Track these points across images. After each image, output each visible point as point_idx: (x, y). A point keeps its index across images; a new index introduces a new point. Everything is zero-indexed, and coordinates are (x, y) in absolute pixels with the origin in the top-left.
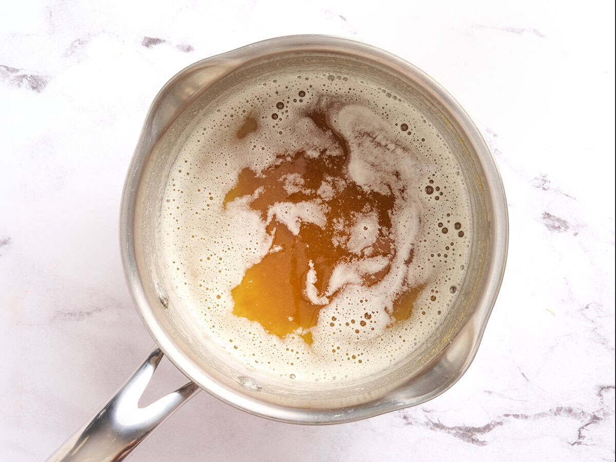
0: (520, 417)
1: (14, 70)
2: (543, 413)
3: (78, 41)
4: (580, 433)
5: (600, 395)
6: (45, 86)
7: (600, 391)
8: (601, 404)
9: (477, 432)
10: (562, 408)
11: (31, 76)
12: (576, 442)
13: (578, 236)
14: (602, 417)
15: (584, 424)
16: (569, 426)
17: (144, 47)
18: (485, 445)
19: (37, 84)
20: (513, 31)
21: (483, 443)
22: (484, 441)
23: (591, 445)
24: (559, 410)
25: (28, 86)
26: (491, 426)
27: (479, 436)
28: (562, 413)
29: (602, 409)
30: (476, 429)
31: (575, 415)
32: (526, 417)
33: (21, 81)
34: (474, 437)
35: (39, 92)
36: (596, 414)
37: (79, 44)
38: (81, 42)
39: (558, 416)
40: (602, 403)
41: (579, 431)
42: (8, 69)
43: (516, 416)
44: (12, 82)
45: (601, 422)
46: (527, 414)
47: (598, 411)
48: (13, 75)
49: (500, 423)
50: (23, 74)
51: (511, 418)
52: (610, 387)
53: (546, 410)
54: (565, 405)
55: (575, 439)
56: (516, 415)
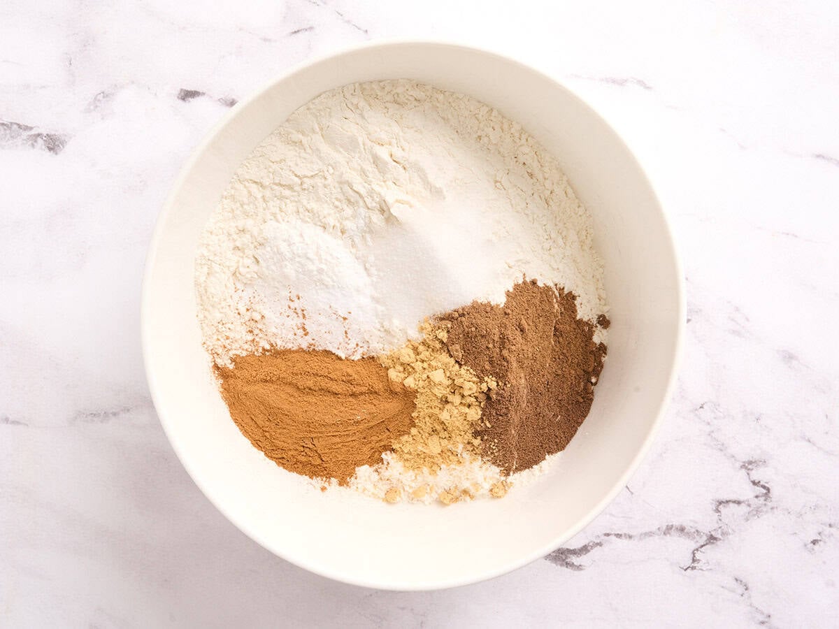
0: (623, 538)
1: (27, 128)
2: (651, 532)
3: (102, 94)
4: (694, 556)
5: (717, 511)
6: (63, 147)
7: (718, 506)
8: (719, 522)
9: (571, 554)
10: (672, 526)
11: (47, 135)
12: (689, 567)
13: (690, 323)
14: (720, 537)
15: (699, 545)
16: (682, 548)
17: (181, 102)
18: (581, 569)
19: (53, 144)
20: (614, 81)
21: (579, 568)
22: (580, 565)
23: (707, 570)
24: (669, 528)
25: (43, 147)
26: (589, 548)
27: (575, 560)
28: (672, 532)
29: (720, 528)
30: (571, 550)
31: (689, 535)
32: (630, 537)
33: (36, 141)
34: (568, 560)
35: (56, 154)
36: (713, 533)
37: (104, 97)
38: (106, 95)
39: (668, 535)
40: (720, 520)
41: (694, 554)
42: (19, 126)
43: (619, 536)
44: (25, 142)
45: (719, 543)
46: (631, 534)
47: (715, 530)
48: (25, 134)
49: (600, 544)
50: (37, 133)
51: (613, 538)
52: (730, 501)
53: (654, 529)
54: (676, 522)
55: (689, 563)
56: (618, 534)
